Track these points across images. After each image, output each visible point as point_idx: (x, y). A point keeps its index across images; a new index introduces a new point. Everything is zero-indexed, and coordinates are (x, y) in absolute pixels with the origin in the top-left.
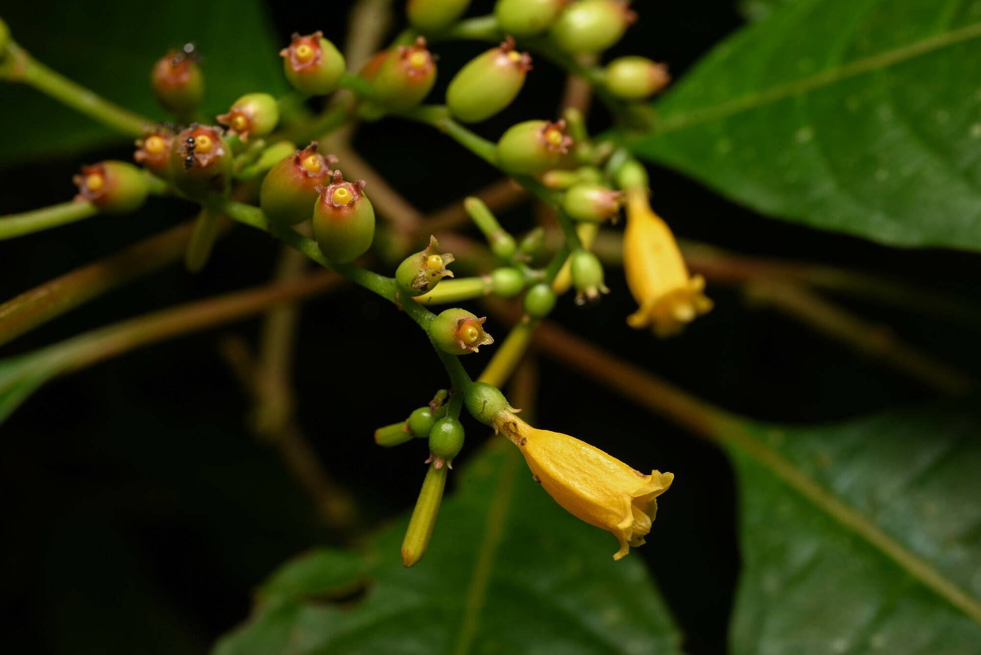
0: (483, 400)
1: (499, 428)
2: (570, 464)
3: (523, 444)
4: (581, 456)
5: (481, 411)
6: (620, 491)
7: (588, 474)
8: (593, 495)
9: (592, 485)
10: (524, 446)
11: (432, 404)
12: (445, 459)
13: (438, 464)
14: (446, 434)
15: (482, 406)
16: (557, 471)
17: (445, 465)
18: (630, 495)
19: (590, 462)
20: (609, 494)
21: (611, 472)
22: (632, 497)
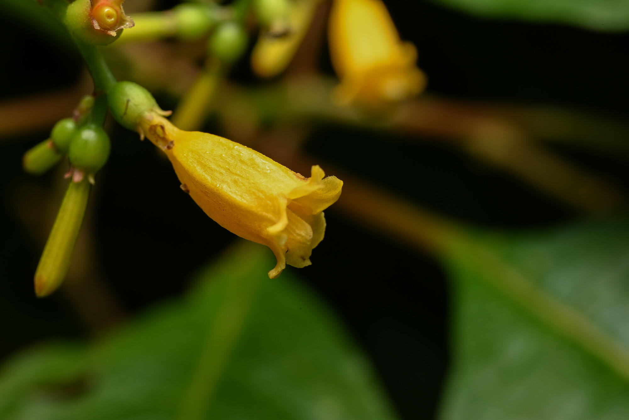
0: (125, 99)
1: (145, 132)
2: (220, 166)
3: (169, 148)
4: (233, 157)
5: (123, 111)
6: (275, 192)
7: (239, 176)
8: (244, 198)
9: (243, 187)
10: (170, 151)
11: (77, 113)
12: (86, 171)
13: (78, 177)
14: (86, 142)
15: (124, 106)
16: (204, 173)
17: (86, 179)
18: (285, 198)
19: (242, 162)
20: (263, 197)
21: (266, 173)
22: (288, 200)
